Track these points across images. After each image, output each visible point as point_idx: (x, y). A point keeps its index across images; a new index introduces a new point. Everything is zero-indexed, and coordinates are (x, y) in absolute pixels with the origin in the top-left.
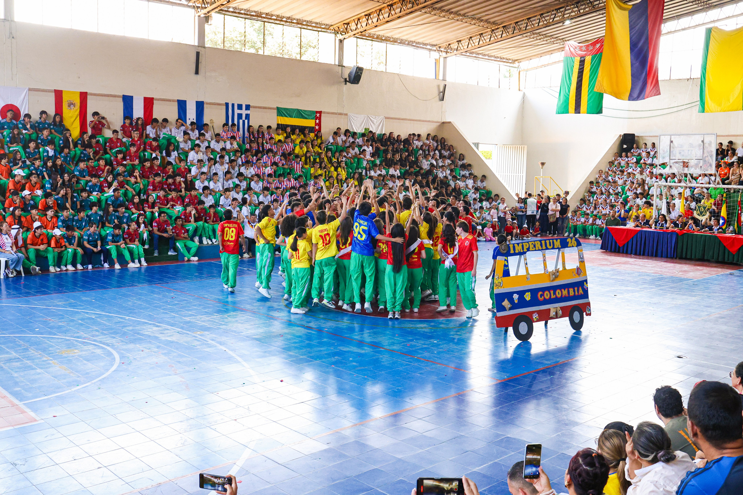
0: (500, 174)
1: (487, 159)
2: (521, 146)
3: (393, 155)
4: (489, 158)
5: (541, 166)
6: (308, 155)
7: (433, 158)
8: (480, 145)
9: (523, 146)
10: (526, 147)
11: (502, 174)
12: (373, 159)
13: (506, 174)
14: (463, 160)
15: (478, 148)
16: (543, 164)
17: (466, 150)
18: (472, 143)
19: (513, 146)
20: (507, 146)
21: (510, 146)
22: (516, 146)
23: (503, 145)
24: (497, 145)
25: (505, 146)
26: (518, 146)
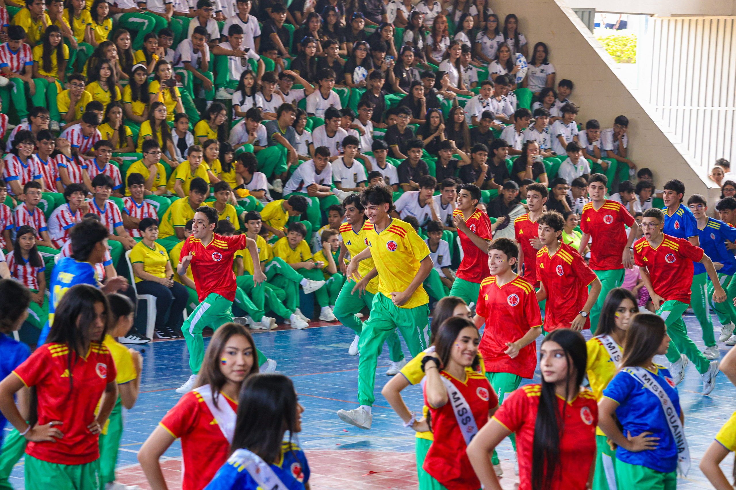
0: (660, 106)
1: (620, 61)
2: (729, 19)
6: (55, 39)
8: (597, 16)
11: (667, 107)
13: (681, 107)
14: (545, 61)
15: (589, 25)
17: (553, 33)
18: (572, 12)
19: (706, 18)
20: (687, 19)
21: (694, 19)
22: (715, 19)
23: (673, 15)
24: (652, 15)
25: (680, 19)
26: (722, 18)
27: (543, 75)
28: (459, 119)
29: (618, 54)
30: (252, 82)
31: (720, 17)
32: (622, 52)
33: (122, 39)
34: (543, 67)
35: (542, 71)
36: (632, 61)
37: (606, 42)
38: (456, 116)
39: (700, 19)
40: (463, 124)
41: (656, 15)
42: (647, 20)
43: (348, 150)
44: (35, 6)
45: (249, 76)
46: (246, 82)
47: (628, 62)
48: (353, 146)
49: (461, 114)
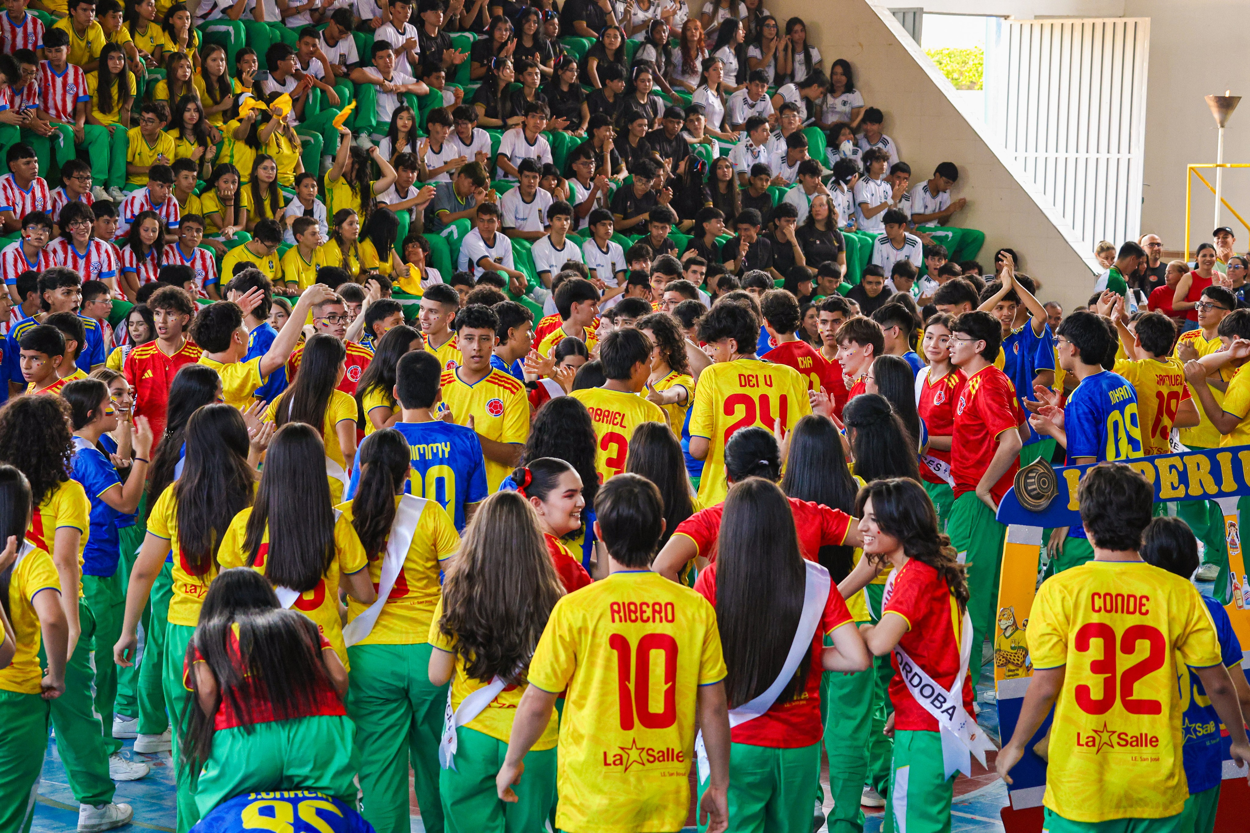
0: (1021, 153)
1: (959, 88)
2: (1120, 22)
3: (520, 68)
4: (972, 86)
5: (1216, 115)
7: (704, 81)
8: (928, 22)
9: (1131, 21)
10: (1145, 23)
11: (1031, 154)
12: (424, 88)
13: (1052, 154)
14: (849, 88)
15: (915, 34)
16: (1227, 104)
17: (861, 45)
18: (888, 13)
19: (1085, 21)
20: (1057, 23)
21: (1068, 22)
22: (1099, 22)
23: (1036, 17)
24: (1006, 17)
25: (1047, 23)
26: (1109, 22)
27: (847, 109)
28: (725, 175)
29: (956, 76)
30: (409, 123)
31: (1106, 20)
32: (961, 74)
33: (214, 60)
34: (844, 97)
35: (845, 103)
36: (976, 87)
37: (936, 58)
38: (719, 172)
39: (1078, 22)
40: (731, 183)
41: (1012, 18)
42: (999, 26)
43: (557, 223)
44: (80, 11)
45: (404, 114)
46: (400, 123)
47: (970, 88)
48: (563, 217)
49: (727, 167)
